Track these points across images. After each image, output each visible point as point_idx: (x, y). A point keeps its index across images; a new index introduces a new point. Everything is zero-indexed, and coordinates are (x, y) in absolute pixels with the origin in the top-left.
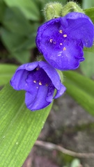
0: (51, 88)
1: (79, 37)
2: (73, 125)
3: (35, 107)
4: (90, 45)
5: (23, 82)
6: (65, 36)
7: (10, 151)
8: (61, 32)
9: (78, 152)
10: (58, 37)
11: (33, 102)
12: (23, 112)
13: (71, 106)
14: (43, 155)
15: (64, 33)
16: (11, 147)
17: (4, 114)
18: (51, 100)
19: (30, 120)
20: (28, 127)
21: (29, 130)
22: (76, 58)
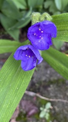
0: (35, 59)
1: (49, 32)
2: (48, 80)
3: (27, 69)
4: (55, 36)
5: (20, 56)
6: (42, 32)
7: (14, 92)
8: (40, 29)
9: (50, 98)
10: (39, 33)
11: (26, 66)
12: (20, 71)
13: (46, 68)
14: (27, 100)
15: (41, 30)
16: (14, 90)
17: (10, 73)
18: (35, 65)
19: (23, 76)
20: (23, 80)
21: (23, 81)
22: (48, 43)
